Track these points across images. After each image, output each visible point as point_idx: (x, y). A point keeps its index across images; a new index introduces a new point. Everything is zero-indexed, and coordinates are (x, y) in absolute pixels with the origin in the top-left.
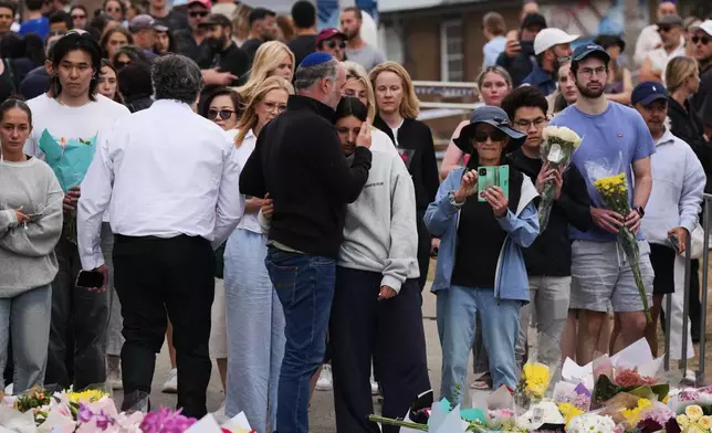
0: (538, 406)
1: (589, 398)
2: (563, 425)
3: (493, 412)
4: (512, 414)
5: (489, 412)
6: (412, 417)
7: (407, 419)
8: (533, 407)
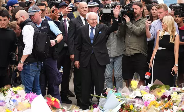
0: (135, 92)
1: (149, 90)
2: (141, 97)
3: (124, 94)
4: (128, 94)
5: (123, 93)
6: (103, 95)
7: (101, 95)
8: (134, 92)
